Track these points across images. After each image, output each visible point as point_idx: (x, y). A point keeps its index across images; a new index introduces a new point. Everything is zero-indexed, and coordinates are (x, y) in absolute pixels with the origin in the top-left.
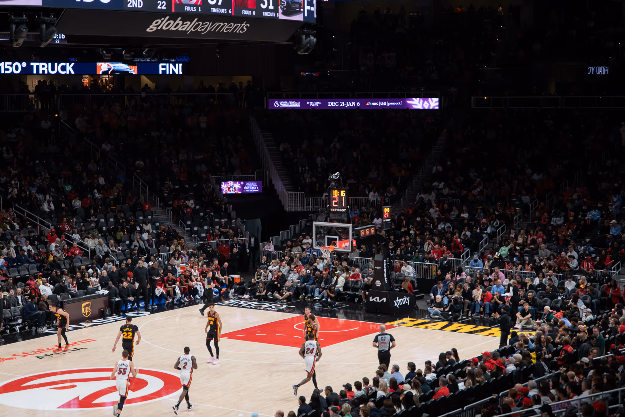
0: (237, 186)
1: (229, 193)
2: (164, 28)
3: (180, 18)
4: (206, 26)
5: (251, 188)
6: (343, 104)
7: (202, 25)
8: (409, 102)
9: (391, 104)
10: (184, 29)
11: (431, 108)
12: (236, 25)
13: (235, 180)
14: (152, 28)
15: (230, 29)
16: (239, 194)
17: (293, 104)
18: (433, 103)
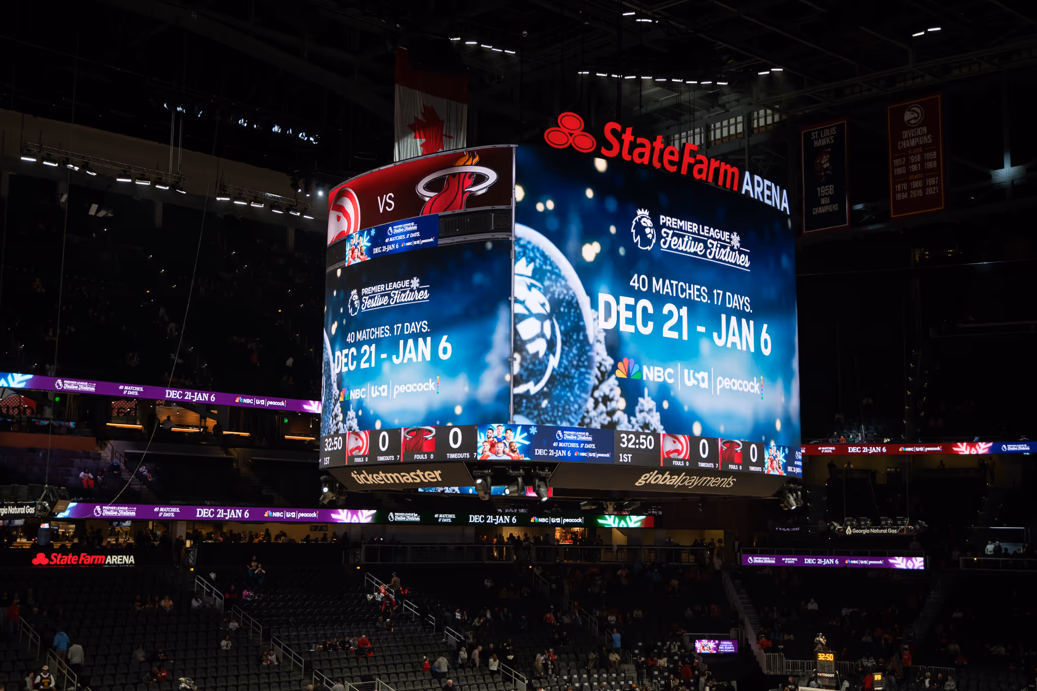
0: (712, 644)
1: (703, 652)
2: (652, 482)
3: (668, 472)
4: (693, 480)
5: (726, 648)
6: (820, 561)
7: (690, 479)
8: (891, 561)
9: (872, 562)
10: (671, 483)
11: (916, 568)
12: (723, 479)
13: (709, 639)
14: (641, 482)
15: (717, 483)
16: (714, 654)
17: (767, 560)
18: (918, 563)
